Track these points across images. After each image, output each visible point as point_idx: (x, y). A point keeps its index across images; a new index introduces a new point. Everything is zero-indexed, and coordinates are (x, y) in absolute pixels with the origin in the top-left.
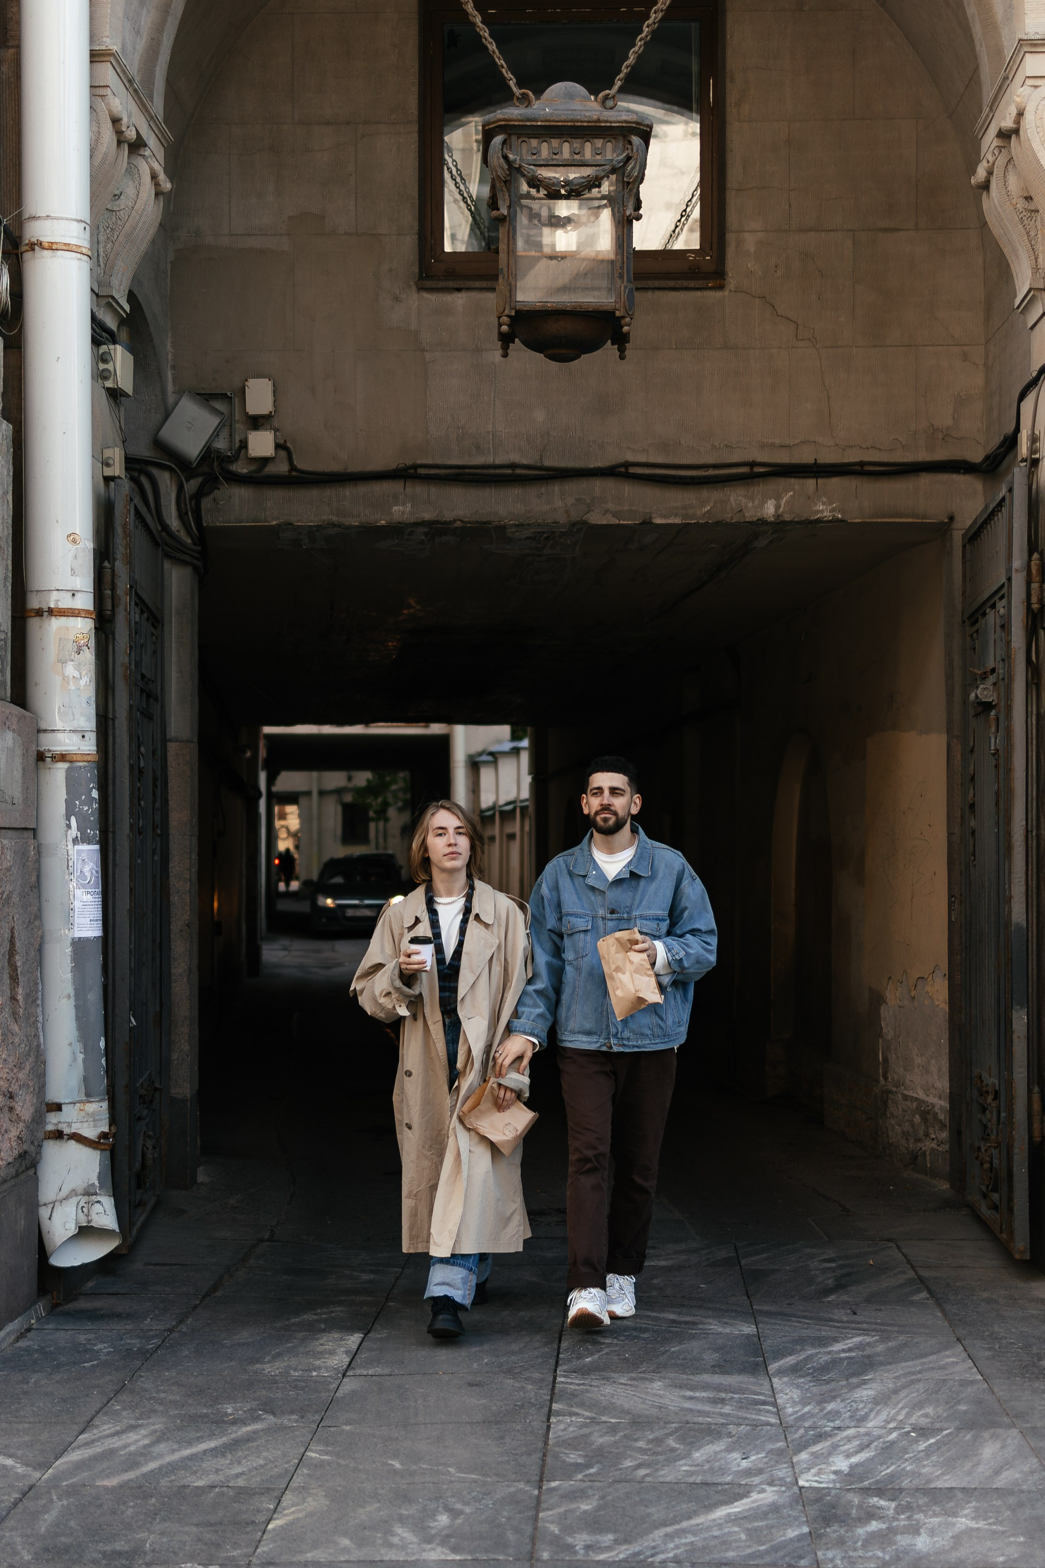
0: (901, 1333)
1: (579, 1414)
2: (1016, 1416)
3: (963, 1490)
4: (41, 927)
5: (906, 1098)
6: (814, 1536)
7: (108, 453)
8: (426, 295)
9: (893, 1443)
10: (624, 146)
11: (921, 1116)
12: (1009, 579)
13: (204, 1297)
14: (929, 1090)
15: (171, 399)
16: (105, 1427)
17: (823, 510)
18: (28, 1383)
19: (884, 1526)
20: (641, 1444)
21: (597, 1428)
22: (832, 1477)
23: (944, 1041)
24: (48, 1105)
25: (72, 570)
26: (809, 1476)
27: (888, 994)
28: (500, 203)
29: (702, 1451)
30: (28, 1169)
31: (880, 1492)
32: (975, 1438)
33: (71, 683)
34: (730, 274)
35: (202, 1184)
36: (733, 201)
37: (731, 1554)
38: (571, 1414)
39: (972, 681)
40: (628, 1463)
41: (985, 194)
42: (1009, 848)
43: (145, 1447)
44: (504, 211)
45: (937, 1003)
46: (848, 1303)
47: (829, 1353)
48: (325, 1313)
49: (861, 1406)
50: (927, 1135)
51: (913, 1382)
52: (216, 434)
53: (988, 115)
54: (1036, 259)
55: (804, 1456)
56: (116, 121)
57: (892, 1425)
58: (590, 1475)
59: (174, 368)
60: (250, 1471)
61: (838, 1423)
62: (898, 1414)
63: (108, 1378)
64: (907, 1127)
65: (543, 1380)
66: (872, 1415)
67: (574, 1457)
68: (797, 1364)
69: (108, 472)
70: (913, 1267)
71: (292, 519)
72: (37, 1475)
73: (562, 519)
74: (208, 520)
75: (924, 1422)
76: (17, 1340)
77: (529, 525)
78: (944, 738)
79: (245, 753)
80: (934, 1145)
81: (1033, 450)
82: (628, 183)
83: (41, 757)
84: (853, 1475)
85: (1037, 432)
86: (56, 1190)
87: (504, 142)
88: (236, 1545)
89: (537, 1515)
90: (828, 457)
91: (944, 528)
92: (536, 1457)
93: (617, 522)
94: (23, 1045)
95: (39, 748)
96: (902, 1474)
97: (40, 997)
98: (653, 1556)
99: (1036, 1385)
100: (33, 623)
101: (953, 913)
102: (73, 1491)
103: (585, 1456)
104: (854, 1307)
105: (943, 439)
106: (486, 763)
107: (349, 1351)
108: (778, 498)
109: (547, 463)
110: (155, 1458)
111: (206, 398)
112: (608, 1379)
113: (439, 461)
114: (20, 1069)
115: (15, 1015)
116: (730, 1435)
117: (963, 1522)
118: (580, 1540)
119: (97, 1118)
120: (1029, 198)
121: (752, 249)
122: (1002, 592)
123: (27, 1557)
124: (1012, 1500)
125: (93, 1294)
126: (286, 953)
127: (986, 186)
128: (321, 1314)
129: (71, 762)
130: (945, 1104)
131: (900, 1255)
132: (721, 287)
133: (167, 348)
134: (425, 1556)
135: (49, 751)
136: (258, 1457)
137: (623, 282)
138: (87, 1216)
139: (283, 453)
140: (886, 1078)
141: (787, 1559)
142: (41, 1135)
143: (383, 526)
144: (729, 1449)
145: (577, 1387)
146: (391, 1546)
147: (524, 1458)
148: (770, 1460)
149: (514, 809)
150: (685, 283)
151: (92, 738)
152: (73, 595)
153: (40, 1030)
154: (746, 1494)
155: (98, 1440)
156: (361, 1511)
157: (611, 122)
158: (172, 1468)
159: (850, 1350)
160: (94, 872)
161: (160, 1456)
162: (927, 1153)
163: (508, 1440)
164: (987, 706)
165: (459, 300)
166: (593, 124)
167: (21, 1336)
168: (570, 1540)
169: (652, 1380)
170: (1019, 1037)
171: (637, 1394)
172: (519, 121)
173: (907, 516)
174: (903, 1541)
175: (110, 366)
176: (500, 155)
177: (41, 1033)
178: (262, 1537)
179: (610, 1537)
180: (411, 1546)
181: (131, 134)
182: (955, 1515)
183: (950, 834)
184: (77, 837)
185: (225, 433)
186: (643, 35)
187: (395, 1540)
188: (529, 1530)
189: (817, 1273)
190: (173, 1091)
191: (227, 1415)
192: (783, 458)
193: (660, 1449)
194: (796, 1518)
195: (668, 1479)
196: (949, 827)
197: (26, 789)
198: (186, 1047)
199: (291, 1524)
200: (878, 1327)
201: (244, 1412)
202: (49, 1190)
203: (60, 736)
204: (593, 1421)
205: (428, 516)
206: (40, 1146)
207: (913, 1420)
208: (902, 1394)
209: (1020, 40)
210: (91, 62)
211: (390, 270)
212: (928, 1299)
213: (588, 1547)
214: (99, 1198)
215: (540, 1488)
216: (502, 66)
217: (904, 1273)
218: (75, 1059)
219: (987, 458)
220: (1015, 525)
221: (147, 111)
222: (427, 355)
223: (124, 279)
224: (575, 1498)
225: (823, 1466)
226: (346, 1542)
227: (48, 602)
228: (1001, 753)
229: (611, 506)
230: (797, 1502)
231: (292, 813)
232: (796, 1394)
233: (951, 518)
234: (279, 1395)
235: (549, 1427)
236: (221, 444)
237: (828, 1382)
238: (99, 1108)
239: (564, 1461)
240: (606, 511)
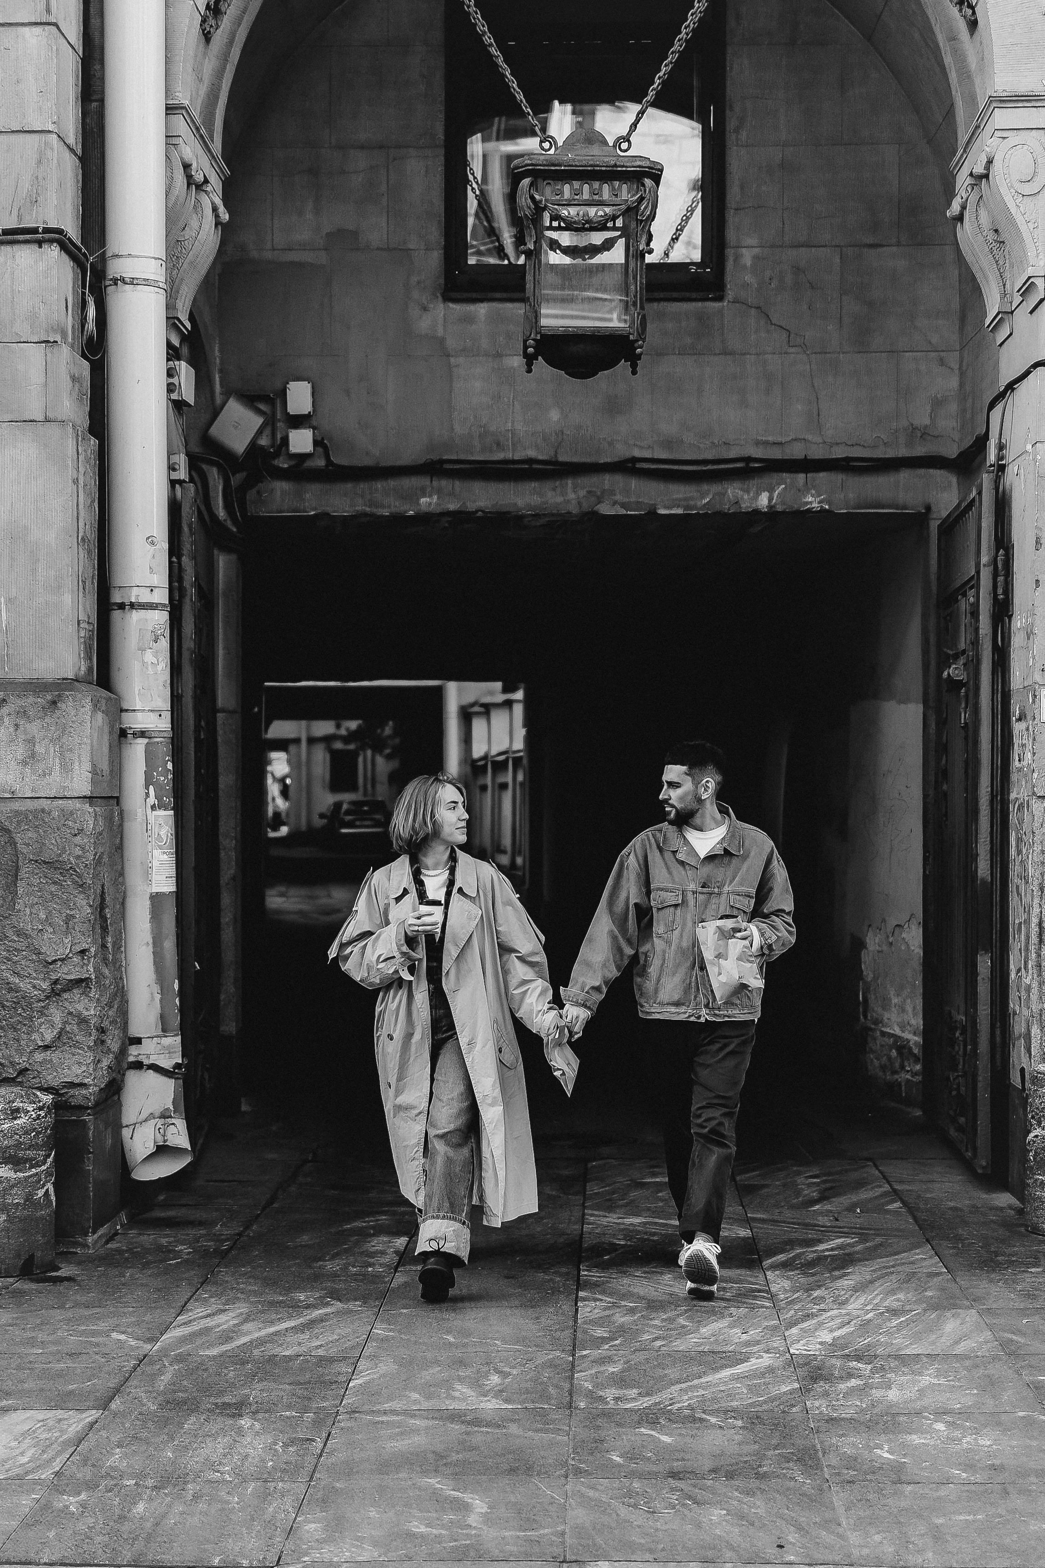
0: (878, 1235)
1: (602, 1300)
2: (974, 1300)
3: (928, 1355)
4: (123, 883)
5: (883, 1034)
6: (804, 1391)
7: (175, 459)
8: (451, 305)
9: (870, 1321)
10: (638, 187)
11: (897, 1050)
12: (978, 572)
13: (264, 1208)
14: (904, 1027)
15: (219, 400)
16: (199, 1310)
17: (812, 501)
18: (124, 1276)
19: (862, 1383)
20: (656, 1322)
21: (618, 1310)
22: (818, 1346)
23: (919, 982)
24: (130, 1039)
25: (150, 568)
26: (798, 1346)
27: (868, 941)
28: (527, 239)
29: (708, 1327)
30: (114, 1095)
31: (859, 1358)
32: (939, 1318)
33: (150, 668)
34: (729, 286)
35: (245, 1112)
36: (732, 219)
37: (735, 1404)
38: (596, 1300)
39: (945, 661)
40: (646, 1337)
41: (959, 224)
42: (976, 811)
43: (234, 1326)
44: (531, 246)
45: (912, 948)
46: (831, 1211)
47: (815, 1252)
48: (372, 1221)
49: (843, 1293)
50: (902, 1067)
51: (887, 1274)
52: (260, 432)
53: (962, 155)
54: (1004, 285)
55: (794, 1330)
56: (187, 166)
57: (869, 1308)
58: (615, 1345)
59: (221, 371)
60: (327, 1344)
61: (822, 1306)
62: (874, 1299)
63: (192, 1273)
64: (884, 1060)
65: (568, 1274)
66: (852, 1300)
67: (600, 1332)
68: (787, 1261)
69: (175, 476)
70: (888, 1182)
71: (328, 509)
72: (149, 1347)
73: (574, 509)
74: (252, 510)
75: (896, 1305)
76: (107, 1242)
77: (544, 515)
78: (920, 708)
79: (254, 708)
80: (908, 1077)
81: (1000, 458)
82: (642, 221)
83: (123, 733)
84: (835, 1345)
85: (1003, 441)
86: (137, 1114)
87: (532, 185)
88: (324, 1398)
89: (573, 1375)
90: (817, 453)
91: (922, 517)
92: (568, 1332)
93: (625, 512)
94: (113, 987)
95: (122, 726)
96: (878, 1343)
97: (123, 944)
98: (671, 1405)
99: (993, 1276)
100: (116, 614)
101: (928, 867)
102: (180, 1359)
103: (610, 1331)
104: (836, 1215)
105: (921, 437)
106: (478, 714)
107: (398, 1251)
108: (771, 490)
109: (561, 459)
110: (245, 1334)
111: (250, 400)
112: (625, 1273)
113: (463, 457)
114: (111, 1007)
115: (105, 960)
116: (731, 1315)
117: (926, 1380)
118: (610, 1393)
119: (172, 1051)
120: (996, 231)
121: (749, 263)
122: (974, 582)
123: (153, 1408)
124: (968, 1363)
125: (165, 1205)
126: (283, 899)
127: (960, 218)
128: (368, 1222)
129: (150, 738)
130: (918, 1039)
131: (877, 1172)
132: (720, 299)
133: (216, 353)
134: (482, 1405)
135: (130, 728)
136: (333, 1333)
137: (636, 310)
138: (164, 1136)
139: (320, 450)
140: (865, 1017)
141: (781, 1407)
142: (125, 1066)
143: (411, 516)
144: (731, 1326)
145: (598, 1279)
146: (454, 1398)
147: (558, 1333)
148: (766, 1334)
149: (507, 760)
150: (688, 294)
151: (167, 716)
152: (152, 590)
153: (124, 973)
154: (746, 1360)
155: (194, 1320)
156: (425, 1373)
157: (626, 167)
158: (261, 1342)
159: (832, 1249)
160: (169, 835)
161: (249, 1333)
162: (903, 1084)
163: (543, 1320)
164: (959, 684)
165: (482, 310)
166: (611, 169)
167: (111, 1239)
168: (601, 1393)
169: (662, 1273)
170: (983, 979)
171: (651, 1284)
172: (544, 165)
173: (889, 507)
174: (877, 1394)
175: (175, 380)
176: (528, 196)
177: (125, 976)
178: (345, 1392)
179: (635, 1391)
180: (470, 1398)
181: (199, 178)
182: (921, 1374)
183: (925, 796)
184: (155, 804)
185: (268, 431)
186: (655, 86)
187: (457, 1394)
188: (567, 1386)
189: (803, 1187)
190: (222, 1029)
191: (300, 1301)
192: (776, 454)
193: (672, 1326)
194: (788, 1377)
195: (681, 1349)
196: (924, 789)
197: (111, 762)
198: (232, 989)
199: (367, 1383)
200: (857, 1231)
201: (315, 1299)
202: (129, 1115)
203: (139, 715)
204: (615, 1305)
205: (452, 507)
206: (124, 1075)
207: (886, 1304)
208: (877, 1284)
209: (990, 97)
210: (166, 114)
211: (419, 282)
212: (901, 1208)
213: (617, 1399)
214: (173, 1121)
215: (573, 1355)
216: (529, 114)
217: (880, 1186)
218: (153, 999)
219: (961, 454)
220: (983, 525)
221: (210, 151)
222: (452, 360)
223: (187, 302)
224: (604, 1362)
225: (810, 1339)
226: (415, 1396)
227: (130, 597)
228: (970, 726)
229: (618, 497)
230: (789, 1366)
231: (278, 759)
232: (787, 1284)
233: (928, 508)
234: (342, 1286)
235: (577, 1310)
236: (264, 441)
237: (813, 1275)
238: (174, 1041)
239: (592, 1335)
240: (615, 503)
